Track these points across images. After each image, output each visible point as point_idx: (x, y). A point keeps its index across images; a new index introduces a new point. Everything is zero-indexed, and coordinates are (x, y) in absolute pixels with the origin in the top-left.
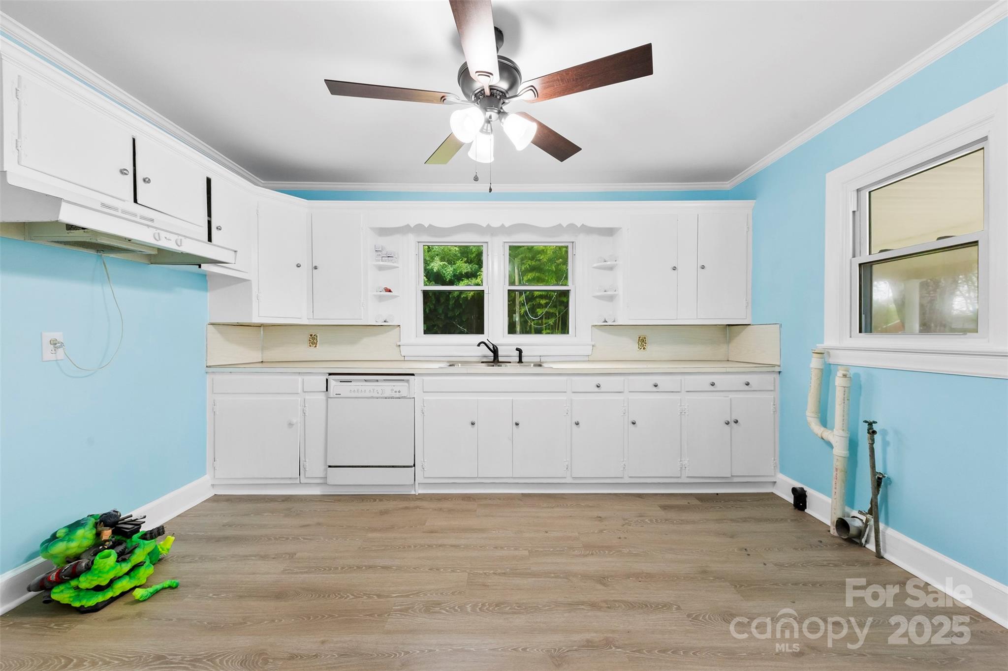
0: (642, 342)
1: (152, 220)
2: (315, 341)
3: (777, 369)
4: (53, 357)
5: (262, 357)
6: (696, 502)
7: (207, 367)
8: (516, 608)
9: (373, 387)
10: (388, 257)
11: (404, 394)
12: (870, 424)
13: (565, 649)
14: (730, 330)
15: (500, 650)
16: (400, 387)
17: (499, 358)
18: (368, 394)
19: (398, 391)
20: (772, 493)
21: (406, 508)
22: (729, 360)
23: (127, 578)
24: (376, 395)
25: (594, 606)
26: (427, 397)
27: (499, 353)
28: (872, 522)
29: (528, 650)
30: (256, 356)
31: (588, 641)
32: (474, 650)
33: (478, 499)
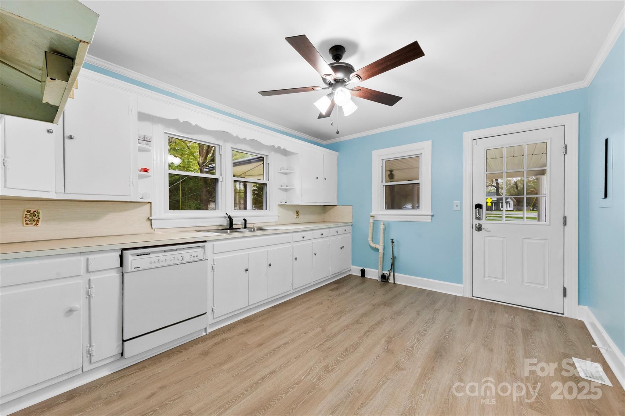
0: (297, 213)
2: (36, 218)
3: (352, 224)
6: (336, 285)
11: (200, 257)
12: (392, 240)
13: (386, 348)
14: (325, 208)
15: (373, 362)
16: (197, 252)
17: (234, 225)
18: (169, 263)
19: (195, 256)
20: (350, 274)
22: (325, 221)
24: (176, 262)
26: (216, 257)
27: (233, 223)
28: (392, 274)
29: (380, 355)
32: (368, 368)
33: (253, 319)
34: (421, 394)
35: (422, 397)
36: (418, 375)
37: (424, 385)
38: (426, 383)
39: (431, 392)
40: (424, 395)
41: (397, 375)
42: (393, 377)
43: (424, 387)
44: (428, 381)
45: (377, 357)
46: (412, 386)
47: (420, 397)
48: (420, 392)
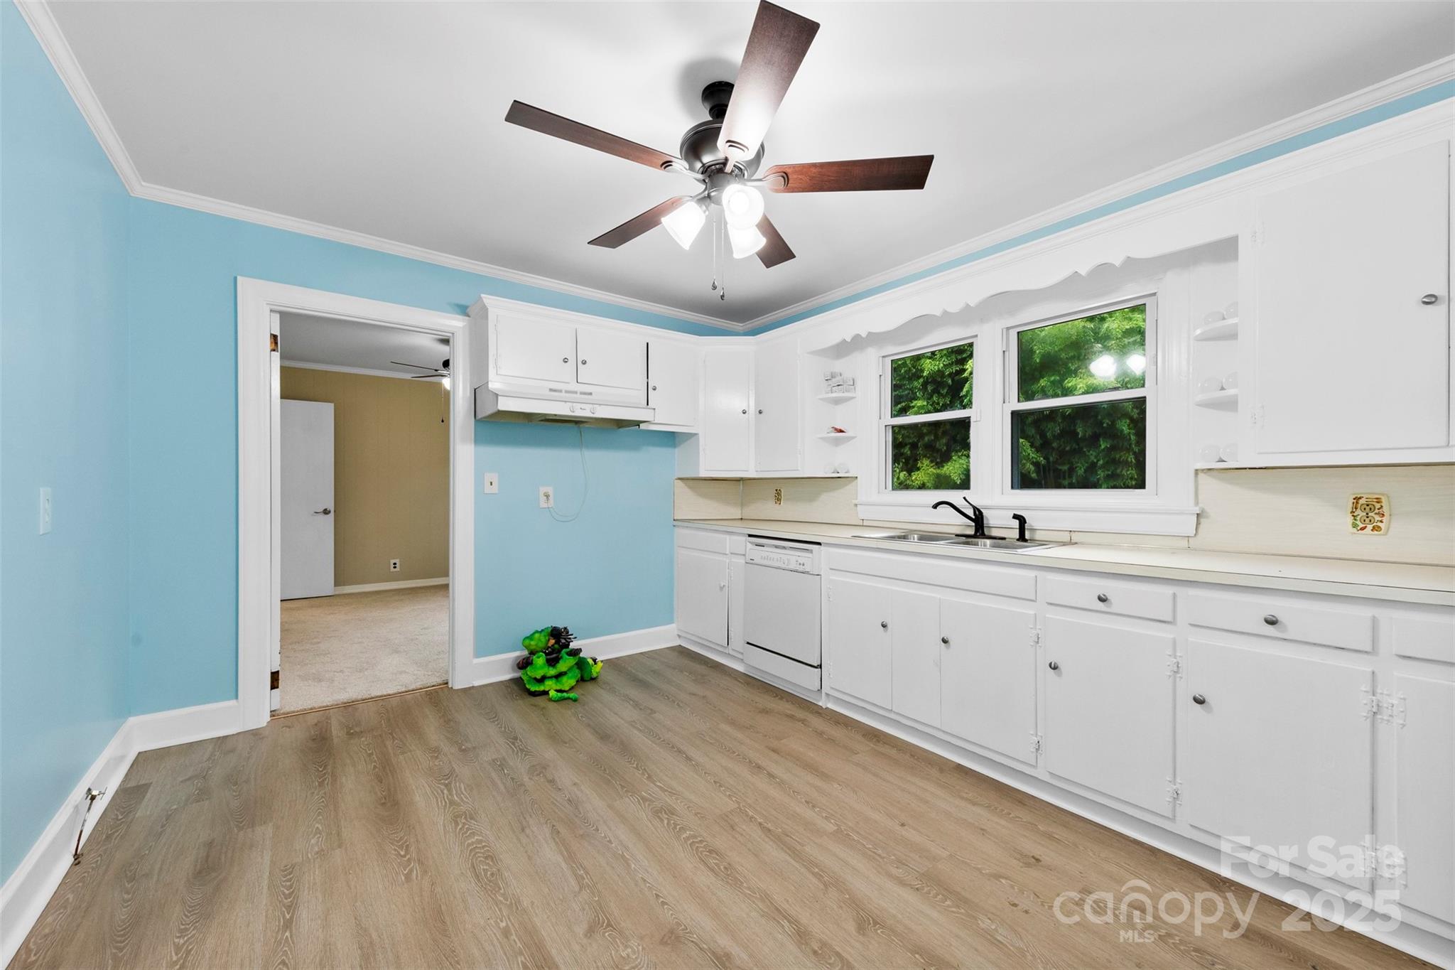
1: (591, 394)
2: (780, 497)
4: (545, 506)
5: (742, 513)
7: (674, 520)
8: (722, 867)
9: (781, 556)
10: (839, 385)
11: (807, 568)
13: (694, 938)
15: (648, 885)
16: (804, 558)
17: (986, 530)
18: (776, 564)
19: (802, 563)
21: (792, 717)
23: (554, 680)
24: (783, 566)
25: (802, 936)
26: (834, 576)
27: (985, 522)
29: (666, 906)
30: (735, 512)
31: (728, 956)
32: (632, 868)
34: (507, 923)
35: (498, 920)
36: (554, 952)
37: (519, 944)
38: (521, 953)
39: (494, 946)
40: (499, 927)
41: (584, 909)
42: (581, 900)
43: (515, 941)
44: (522, 962)
45: (662, 900)
46: (535, 919)
47: (503, 916)
48: (513, 924)
